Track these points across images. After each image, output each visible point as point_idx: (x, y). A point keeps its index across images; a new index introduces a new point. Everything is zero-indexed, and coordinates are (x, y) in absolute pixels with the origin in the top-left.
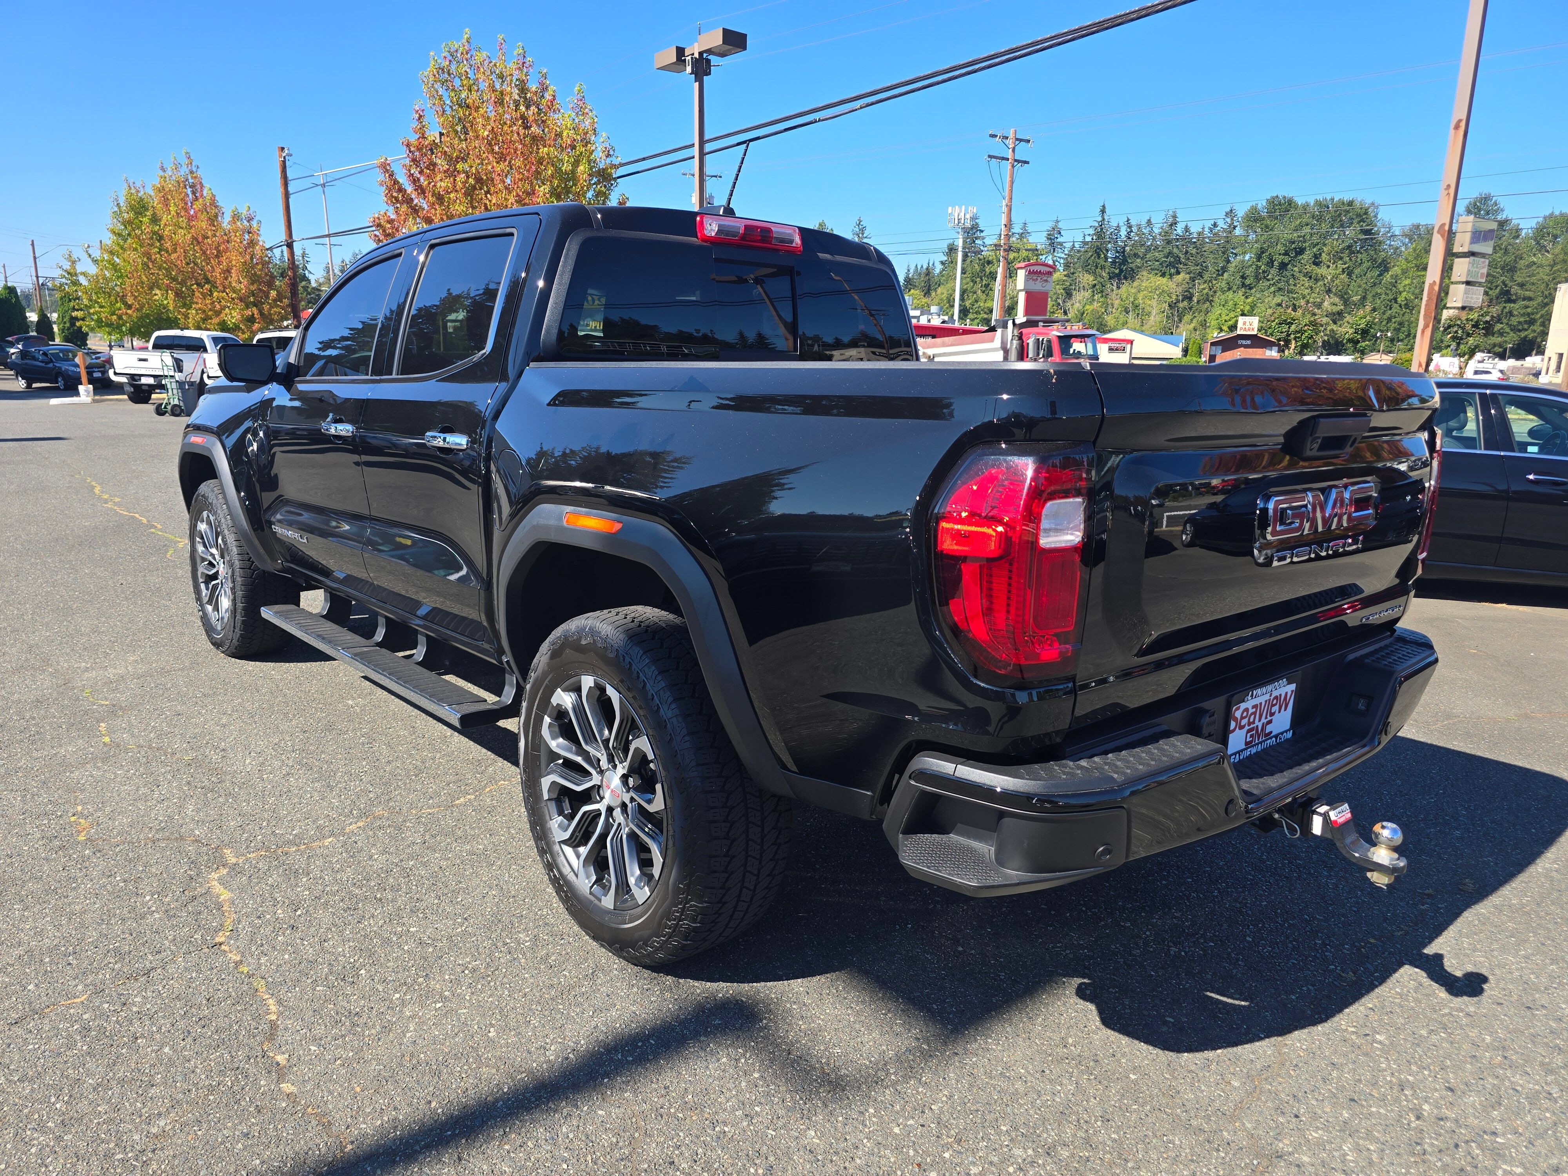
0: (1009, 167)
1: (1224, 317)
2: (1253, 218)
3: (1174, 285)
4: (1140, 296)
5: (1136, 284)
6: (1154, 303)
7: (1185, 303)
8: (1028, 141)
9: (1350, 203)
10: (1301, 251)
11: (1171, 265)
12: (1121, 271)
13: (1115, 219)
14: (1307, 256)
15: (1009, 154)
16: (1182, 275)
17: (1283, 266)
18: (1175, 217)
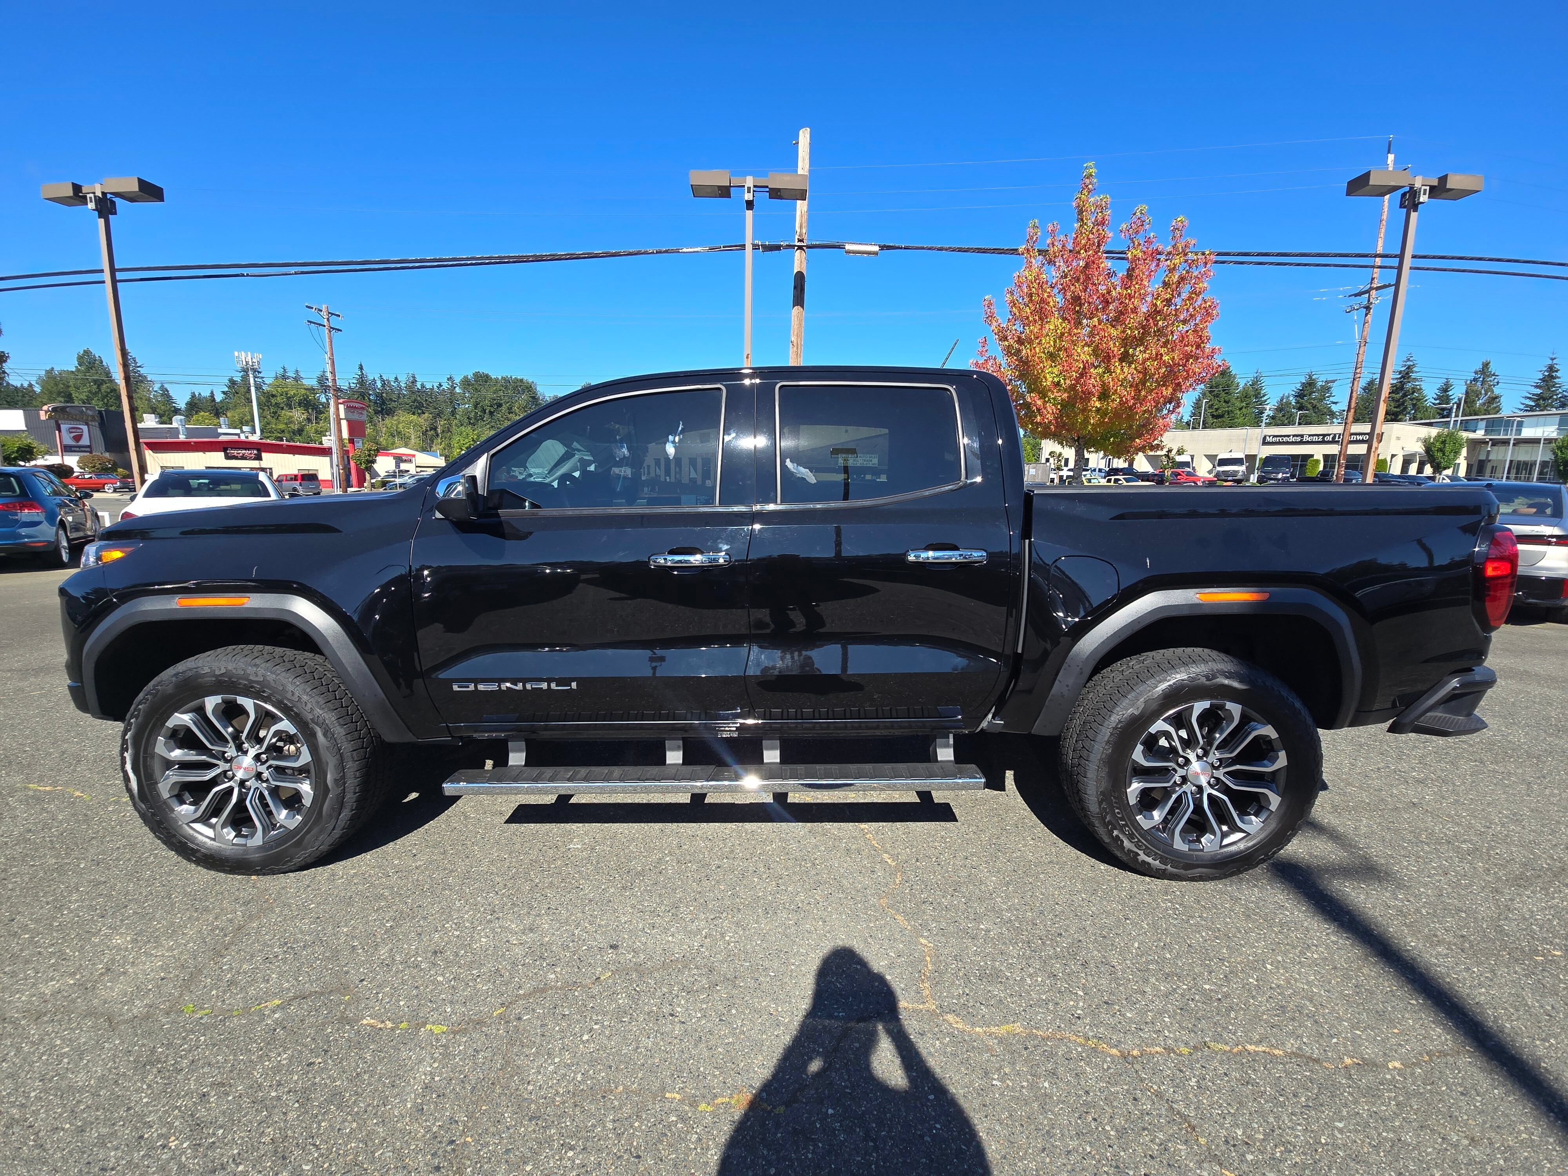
0: (327, 331)
1: (462, 442)
2: (466, 383)
3: (423, 420)
4: (400, 426)
5: (395, 418)
6: (412, 431)
7: (432, 432)
8: (339, 316)
9: (522, 380)
10: (500, 405)
11: (416, 407)
12: (383, 409)
13: (371, 374)
14: (504, 408)
15: (325, 322)
16: (426, 414)
17: (491, 413)
18: (414, 377)
